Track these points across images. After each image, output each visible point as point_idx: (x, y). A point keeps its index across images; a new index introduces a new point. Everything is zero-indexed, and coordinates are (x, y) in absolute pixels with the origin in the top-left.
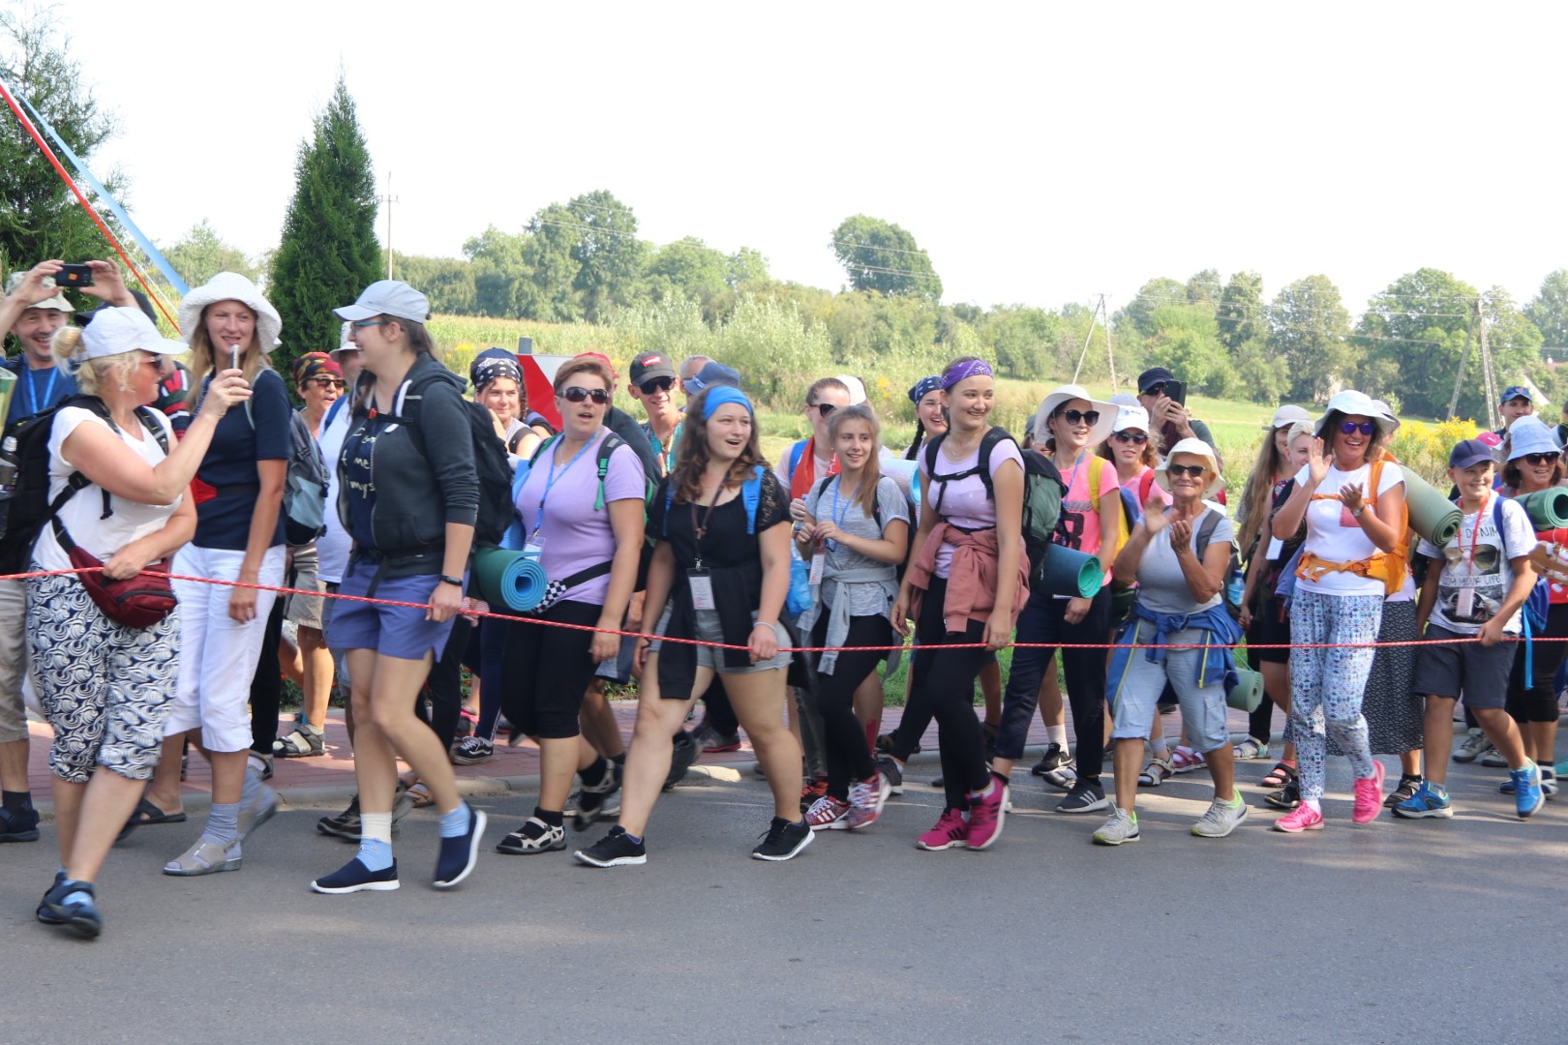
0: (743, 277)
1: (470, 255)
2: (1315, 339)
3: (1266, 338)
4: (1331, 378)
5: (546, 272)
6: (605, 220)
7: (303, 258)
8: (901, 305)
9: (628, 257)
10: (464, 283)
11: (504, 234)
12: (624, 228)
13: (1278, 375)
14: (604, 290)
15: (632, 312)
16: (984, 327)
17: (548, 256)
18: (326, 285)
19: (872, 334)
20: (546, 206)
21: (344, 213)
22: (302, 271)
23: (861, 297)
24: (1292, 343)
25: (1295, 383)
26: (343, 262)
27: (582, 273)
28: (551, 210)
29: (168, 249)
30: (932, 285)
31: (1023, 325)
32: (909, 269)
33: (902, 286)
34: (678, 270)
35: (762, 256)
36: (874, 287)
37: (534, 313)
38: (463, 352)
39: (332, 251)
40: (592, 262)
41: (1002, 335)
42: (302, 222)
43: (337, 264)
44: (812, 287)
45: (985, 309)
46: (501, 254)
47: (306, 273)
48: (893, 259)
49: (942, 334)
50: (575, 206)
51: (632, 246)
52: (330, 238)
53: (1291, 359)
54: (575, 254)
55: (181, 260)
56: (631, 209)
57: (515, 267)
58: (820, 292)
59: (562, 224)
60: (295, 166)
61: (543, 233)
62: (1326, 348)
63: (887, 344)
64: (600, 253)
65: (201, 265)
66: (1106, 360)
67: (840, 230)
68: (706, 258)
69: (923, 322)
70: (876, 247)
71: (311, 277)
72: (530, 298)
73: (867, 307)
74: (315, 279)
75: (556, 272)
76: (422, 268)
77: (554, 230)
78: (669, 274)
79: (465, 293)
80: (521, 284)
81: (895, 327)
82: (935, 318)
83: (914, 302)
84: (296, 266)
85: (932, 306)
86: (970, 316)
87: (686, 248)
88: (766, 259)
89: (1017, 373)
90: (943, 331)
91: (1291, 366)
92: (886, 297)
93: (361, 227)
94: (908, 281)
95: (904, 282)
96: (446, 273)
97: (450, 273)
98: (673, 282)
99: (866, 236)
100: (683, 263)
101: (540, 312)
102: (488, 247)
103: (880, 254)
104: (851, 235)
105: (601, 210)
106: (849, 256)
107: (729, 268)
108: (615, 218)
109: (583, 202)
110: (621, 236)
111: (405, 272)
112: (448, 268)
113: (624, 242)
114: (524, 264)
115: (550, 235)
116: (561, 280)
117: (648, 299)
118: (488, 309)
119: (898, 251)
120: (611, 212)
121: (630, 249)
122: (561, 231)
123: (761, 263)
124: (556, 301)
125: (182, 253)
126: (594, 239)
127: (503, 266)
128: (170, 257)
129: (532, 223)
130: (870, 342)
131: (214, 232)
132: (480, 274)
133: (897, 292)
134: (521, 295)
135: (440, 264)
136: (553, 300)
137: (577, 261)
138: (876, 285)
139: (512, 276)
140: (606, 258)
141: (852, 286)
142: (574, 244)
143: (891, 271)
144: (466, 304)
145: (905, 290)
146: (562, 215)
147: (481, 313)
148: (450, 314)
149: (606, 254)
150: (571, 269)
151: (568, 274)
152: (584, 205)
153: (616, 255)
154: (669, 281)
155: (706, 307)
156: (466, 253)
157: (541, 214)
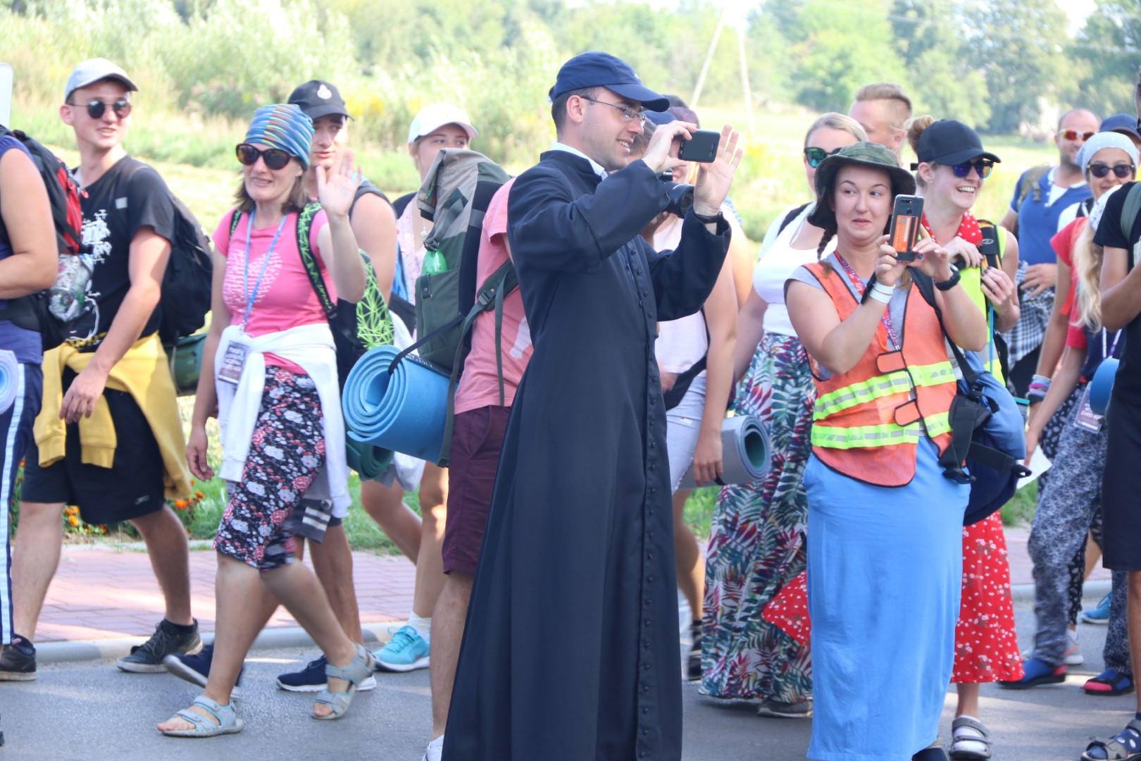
2: (1023, 48)
3: (956, 46)
4: (1043, 102)
13: (972, 98)
16: (567, 27)
24: (991, 54)
25: (995, 109)
31: (623, 24)
49: (512, 34)
53: (990, 76)
62: (1037, 62)
66: (738, 74)
81: (447, 25)
90: (513, 31)
91: (991, 86)
130: (412, 45)
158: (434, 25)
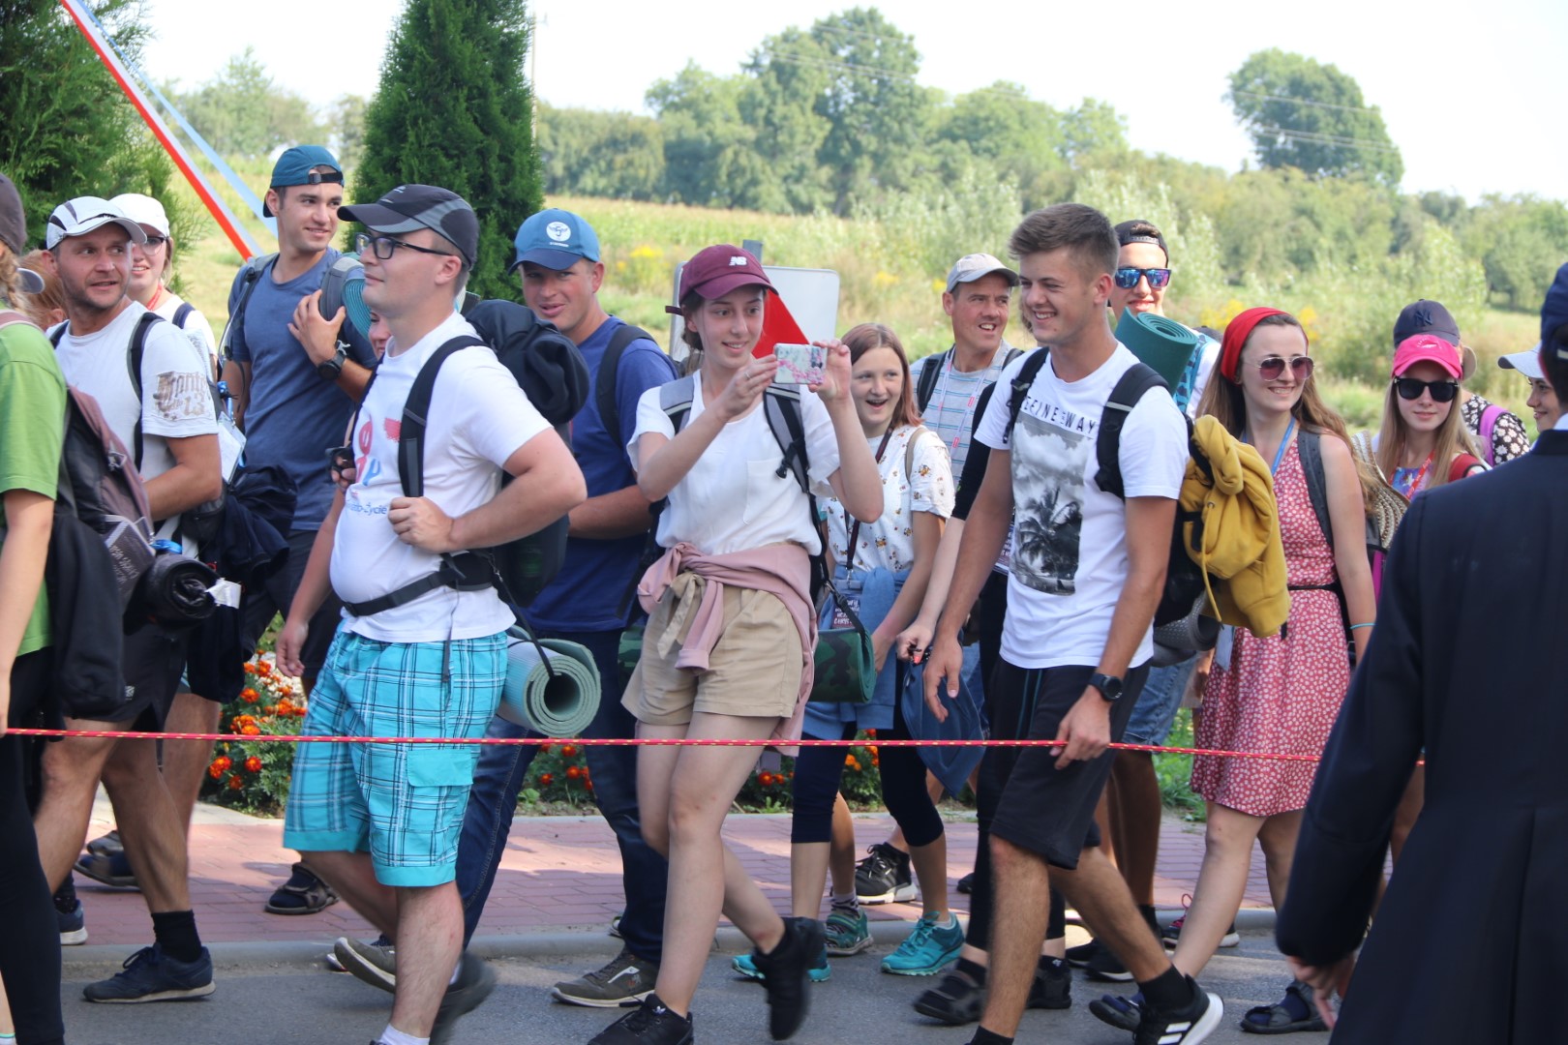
0: (1085, 145)
1: (657, 107)
5: (775, 137)
6: (869, 54)
7: (412, 113)
8: (1336, 192)
9: (904, 112)
10: (646, 151)
11: (709, 74)
12: (900, 67)
14: (865, 163)
15: (908, 200)
16: (1468, 230)
17: (780, 110)
18: (449, 156)
19: (1290, 239)
20: (777, 31)
21: (477, 44)
22: (411, 133)
23: (1271, 179)
26: (476, 121)
27: (833, 139)
28: (786, 38)
29: (191, 93)
30: (1387, 161)
31: (1532, 227)
32: (1350, 135)
33: (1338, 163)
34: (982, 134)
35: (1117, 113)
36: (1293, 164)
37: (755, 200)
38: (644, 260)
39: (458, 103)
40: (847, 120)
41: (1498, 241)
42: (411, 58)
43: (467, 125)
44: (1196, 164)
45: (1472, 201)
46: (706, 107)
47: (417, 136)
48: (1325, 120)
49: (1402, 239)
50: (821, 32)
51: (911, 95)
52: (457, 83)
54: (820, 107)
55: (211, 112)
56: (911, 38)
57: (728, 127)
58: (1208, 171)
59: (804, 61)
61: (773, 76)
63: (1311, 254)
64: (861, 107)
65: (240, 119)
67: (1242, 73)
68: (1029, 116)
69: (1371, 221)
70: (1298, 101)
71: (426, 143)
72: (748, 176)
73: (1282, 195)
74: (430, 146)
75: (792, 136)
76: (583, 127)
77: (788, 69)
78: (969, 140)
79: (648, 168)
80: (736, 154)
81: (1327, 228)
82: (1391, 214)
83: (1357, 188)
84: (403, 125)
85: (1386, 195)
86: (1446, 211)
87: (997, 99)
88: (1122, 118)
89: (1521, 302)
90: (1402, 235)
92: (1312, 180)
93: (503, 65)
94: (1349, 155)
95: (1342, 157)
96: (619, 136)
97: (624, 134)
98: (975, 152)
99: (1283, 83)
100: (992, 123)
101: (764, 197)
102: (685, 95)
103: (1304, 112)
104: (1258, 81)
105: (864, 38)
106: (1256, 113)
107: (1064, 132)
108: (885, 51)
109: (835, 26)
110: (894, 79)
111: (554, 133)
112: (622, 128)
113: (898, 88)
114: (741, 122)
115: (784, 78)
116: (798, 148)
117: (935, 179)
118: (682, 193)
119: (1334, 107)
120: (878, 42)
121: (907, 100)
122: (801, 72)
123: (1115, 124)
124: (790, 181)
125: (212, 102)
126: (851, 84)
127: (708, 125)
128: (194, 107)
129: (755, 58)
130: (1286, 251)
131: (262, 68)
132: (672, 137)
133: (1330, 172)
134: (736, 171)
135: (610, 120)
136: (785, 179)
137: (824, 119)
138: (1298, 161)
139: (721, 141)
140: (870, 114)
141: (1259, 161)
142: (820, 91)
143: (1322, 139)
144: (649, 184)
145: (1344, 169)
146: (802, 46)
147: (671, 198)
148: (625, 199)
149: (870, 107)
150: (814, 130)
151: (810, 139)
152: (836, 29)
153: (886, 109)
154: (969, 151)
155: (1027, 192)
156: (650, 104)
157: (771, 44)
158: (1312, 228)
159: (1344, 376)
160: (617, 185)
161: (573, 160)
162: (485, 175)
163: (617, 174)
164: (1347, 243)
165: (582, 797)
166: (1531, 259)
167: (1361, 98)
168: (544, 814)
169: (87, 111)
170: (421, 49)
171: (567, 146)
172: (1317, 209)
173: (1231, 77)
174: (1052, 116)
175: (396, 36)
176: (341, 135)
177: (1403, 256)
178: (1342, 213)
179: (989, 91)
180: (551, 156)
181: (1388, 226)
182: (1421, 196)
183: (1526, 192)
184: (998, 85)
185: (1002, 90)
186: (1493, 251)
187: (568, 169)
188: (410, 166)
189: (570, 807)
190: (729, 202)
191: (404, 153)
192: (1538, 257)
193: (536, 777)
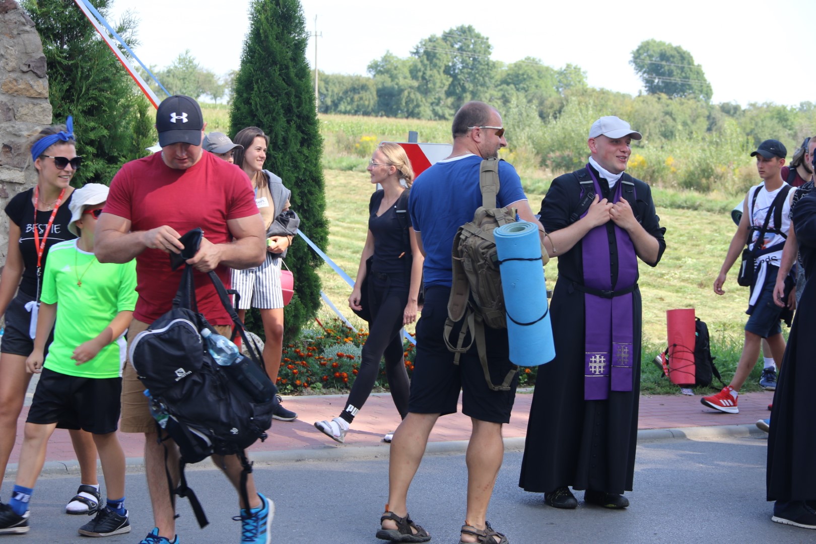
0: (568, 86)
1: (373, 73)
5: (427, 85)
6: (468, 46)
7: (256, 77)
8: (682, 104)
9: (485, 72)
10: (368, 93)
11: (396, 57)
12: (482, 52)
16: (743, 120)
17: (428, 73)
18: (272, 96)
19: (661, 126)
20: (427, 37)
21: (284, 44)
22: (255, 86)
23: (653, 99)
26: (284, 80)
27: (452, 85)
28: (430, 40)
29: (161, 72)
30: (705, 89)
32: (687, 78)
33: (684, 91)
34: (521, 82)
35: (582, 70)
36: (662, 92)
37: (418, 114)
38: (367, 142)
39: (275, 71)
40: (459, 77)
41: (756, 125)
42: (255, 52)
43: (279, 81)
44: (618, 93)
45: (744, 107)
46: (395, 72)
47: (258, 88)
48: (676, 72)
49: (712, 125)
50: (447, 37)
51: (488, 64)
52: (275, 63)
54: (447, 71)
55: (170, 80)
56: (487, 39)
57: (405, 81)
58: (624, 96)
59: (439, 50)
60: (249, 13)
61: (425, 57)
63: (672, 133)
64: (465, 70)
65: (184, 83)
67: (638, 51)
68: (542, 72)
69: (698, 117)
70: (664, 63)
71: (262, 91)
72: (415, 103)
73: (658, 106)
74: (264, 92)
75: (435, 84)
76: (339, 83)
77: (432, 54)
78: (515, 84)
79: (369, 100)
80: (409, 93)
81: (678, 121)
82: (707, 113)
83: (691, 102)
84: (252, 83)
85: (704, 105)
86: (732, 112)
87: (527, 66)
88: (584, 73)
90: (713, 123)
92: (671, 99)
93: (296, 54)
94: (688, 87)
95: (684, 88)
96: (356, 86)
97: (358, 86)
98: (518, 90)
99: (657, 55)
100: (525, 76)
101: (422, 112)
102: (385, 67)
103: (666, 68)
104: (645, 54)
105: (466, 39)
106: (644, 69)
107: (558, 79)
108: (476, 45)
109: (453, 34)
110: (480, 58)
111: (327, 86)
112: (357, 82)
113: (482, 62)
114: (411, 79)
115: (430, 58)
116: (438, 90)
117: (499, 102)
118: (385, 111)
119: (680, 65)
120: (473, 41)
121: (486, 67)
122: (438, 55)
123: (581, 75)
124: (434, 105)
125: (171, 75)
126: (460, 60)
127: (396, 80)
128: (163, 78)
129: (417, 49)
130: (660, 131)
131: (194, 59)
132: (380, 86)
133: (679, 95)
134: (409, 101)
135: (352, 79)
136: (432, 104)
137: (449, 76)
138: (664, 90)
139: (403, 87)
140: (469, 74)
141: (647, 91)
142: (447, 64)
143: (675, 80)
144: (370, 108)
145: (685, 94)
146: (438, 44)
147: (380, 114)
148: (359, 115)
149: (469, 70)
150: (444, 81)
151: (442, 86)
152: (453, 36)
153: (476, 71)
154: (515, 89)
155: (542, 107)
156: (370, 71)
157: (424, 43)
158: (671, 121)
159: (687, 188)
160: (356, 109)
161: (335, 98)
162: (290, 104)
163: (356, 104)
164: (687, 127)
165: (342, 386)
166: (771, 132)
167: (693, 61)
168: (325, 394)
169: (110, 79)
170: (258, 48)
171: (333, 91)
172: (673, 112)
173: (633, 53)
174: (552, 73)
175: (247, 42)
176: (230, 89)
177: (714, 133)
178: (685, 113)
179: (523, 62)
180: (325, 96)
181: (706, 119)
182: (721, 105)
183: (768, 102)
184: (528, 59)
185: (529, 61)
186: (754, 129)
187: (333, 102)
188: (256, 101)
189: (336, 391)
190: (406, 115)
191: (252, 95)
192: (774, 132)
193: (321, 377)
